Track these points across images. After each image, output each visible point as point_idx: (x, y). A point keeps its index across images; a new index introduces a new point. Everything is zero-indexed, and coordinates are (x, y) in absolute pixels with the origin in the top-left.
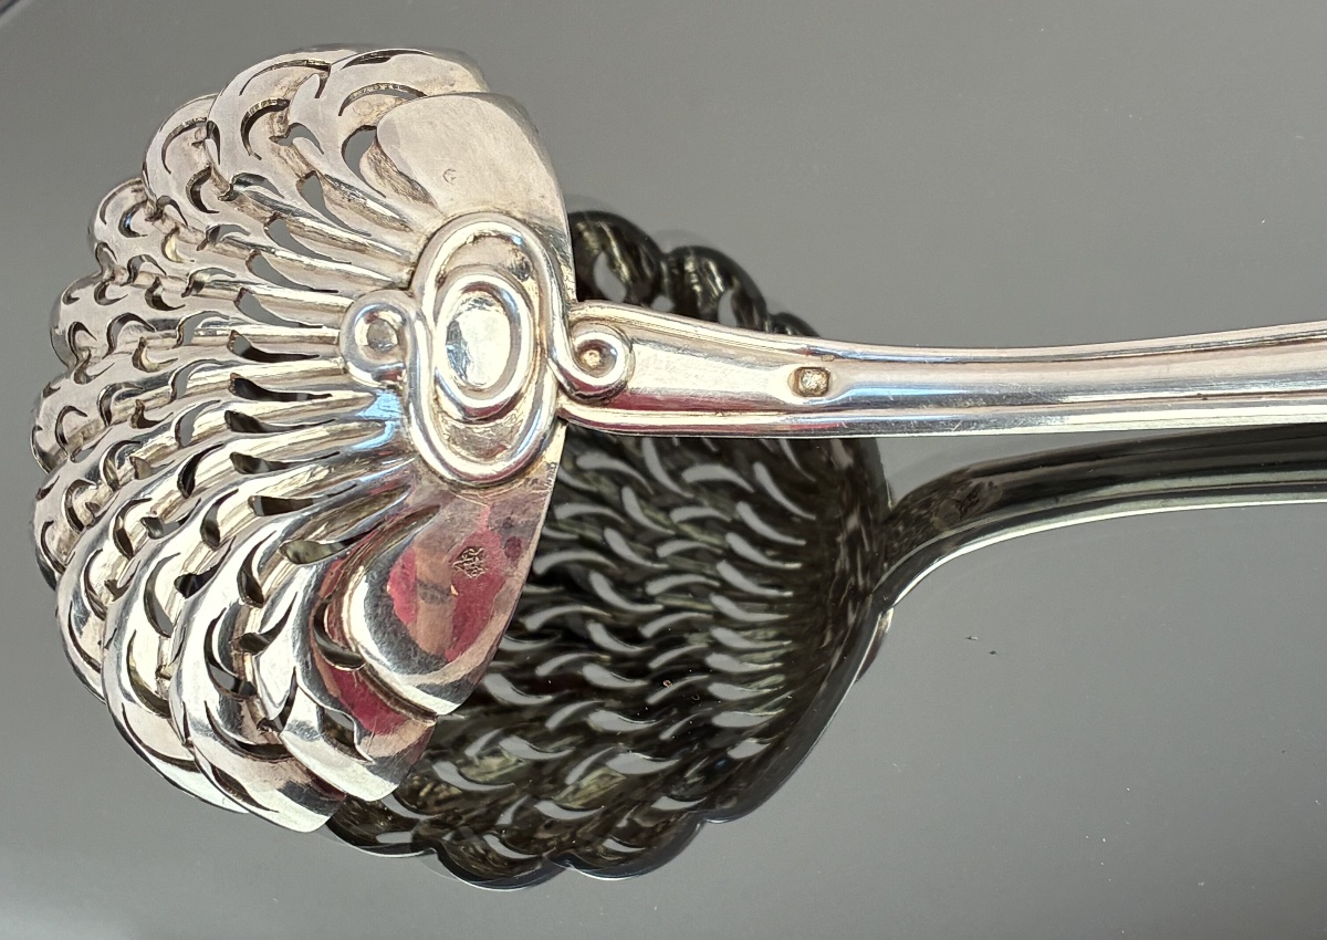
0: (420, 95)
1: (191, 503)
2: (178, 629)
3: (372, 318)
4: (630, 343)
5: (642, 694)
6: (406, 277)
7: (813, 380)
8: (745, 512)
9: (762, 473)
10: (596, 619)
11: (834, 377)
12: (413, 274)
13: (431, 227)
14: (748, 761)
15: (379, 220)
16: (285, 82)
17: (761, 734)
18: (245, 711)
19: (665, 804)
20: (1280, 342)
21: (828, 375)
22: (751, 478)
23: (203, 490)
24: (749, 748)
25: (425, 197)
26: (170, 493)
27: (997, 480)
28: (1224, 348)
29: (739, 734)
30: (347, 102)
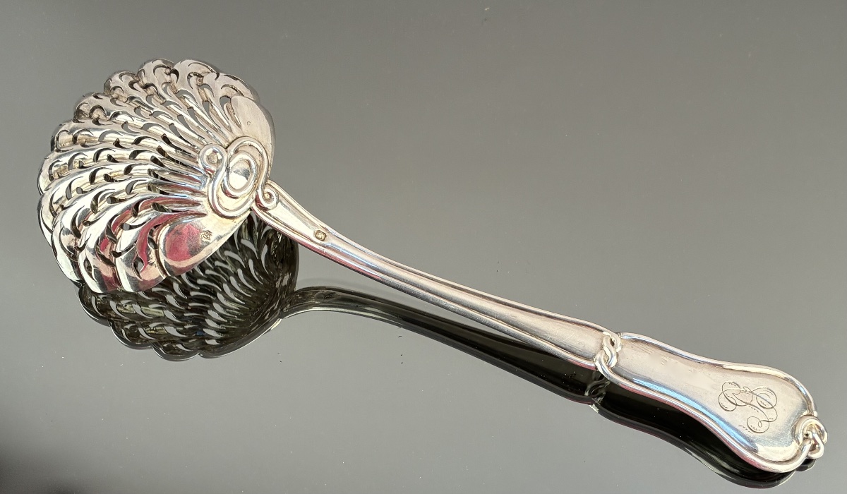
0: (242, 95)
1: (127, 177)
2: (98, 213)
3: (215, 152)
4: (278, 201)
5: (182, 312)
6: (226, 145)
7: (321, 236)
8: (240, 272)
9: (251, 263)
10: (178, 282)
11: (327, 237)
12: (229, 146)
13: (238, 135)
14: (211, 345)
15: (224, 125)
16: (202, 70)
17: (218, 340)
18: (109, 246)
19: (180, 346)
20: (453, 286)
21: (326, 236)
22: (247, 263)
23: (132, 175)
24: (213, 342)
25: (239, 126)
26: (120, 171)
27: (338, 293)
28: (437, 281)
29: (210, 337)
30: (224, 86)
